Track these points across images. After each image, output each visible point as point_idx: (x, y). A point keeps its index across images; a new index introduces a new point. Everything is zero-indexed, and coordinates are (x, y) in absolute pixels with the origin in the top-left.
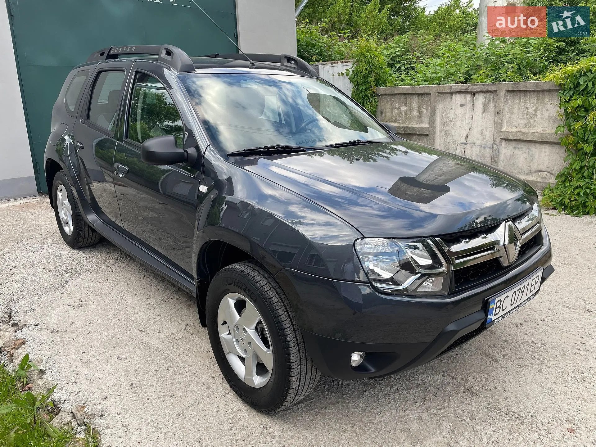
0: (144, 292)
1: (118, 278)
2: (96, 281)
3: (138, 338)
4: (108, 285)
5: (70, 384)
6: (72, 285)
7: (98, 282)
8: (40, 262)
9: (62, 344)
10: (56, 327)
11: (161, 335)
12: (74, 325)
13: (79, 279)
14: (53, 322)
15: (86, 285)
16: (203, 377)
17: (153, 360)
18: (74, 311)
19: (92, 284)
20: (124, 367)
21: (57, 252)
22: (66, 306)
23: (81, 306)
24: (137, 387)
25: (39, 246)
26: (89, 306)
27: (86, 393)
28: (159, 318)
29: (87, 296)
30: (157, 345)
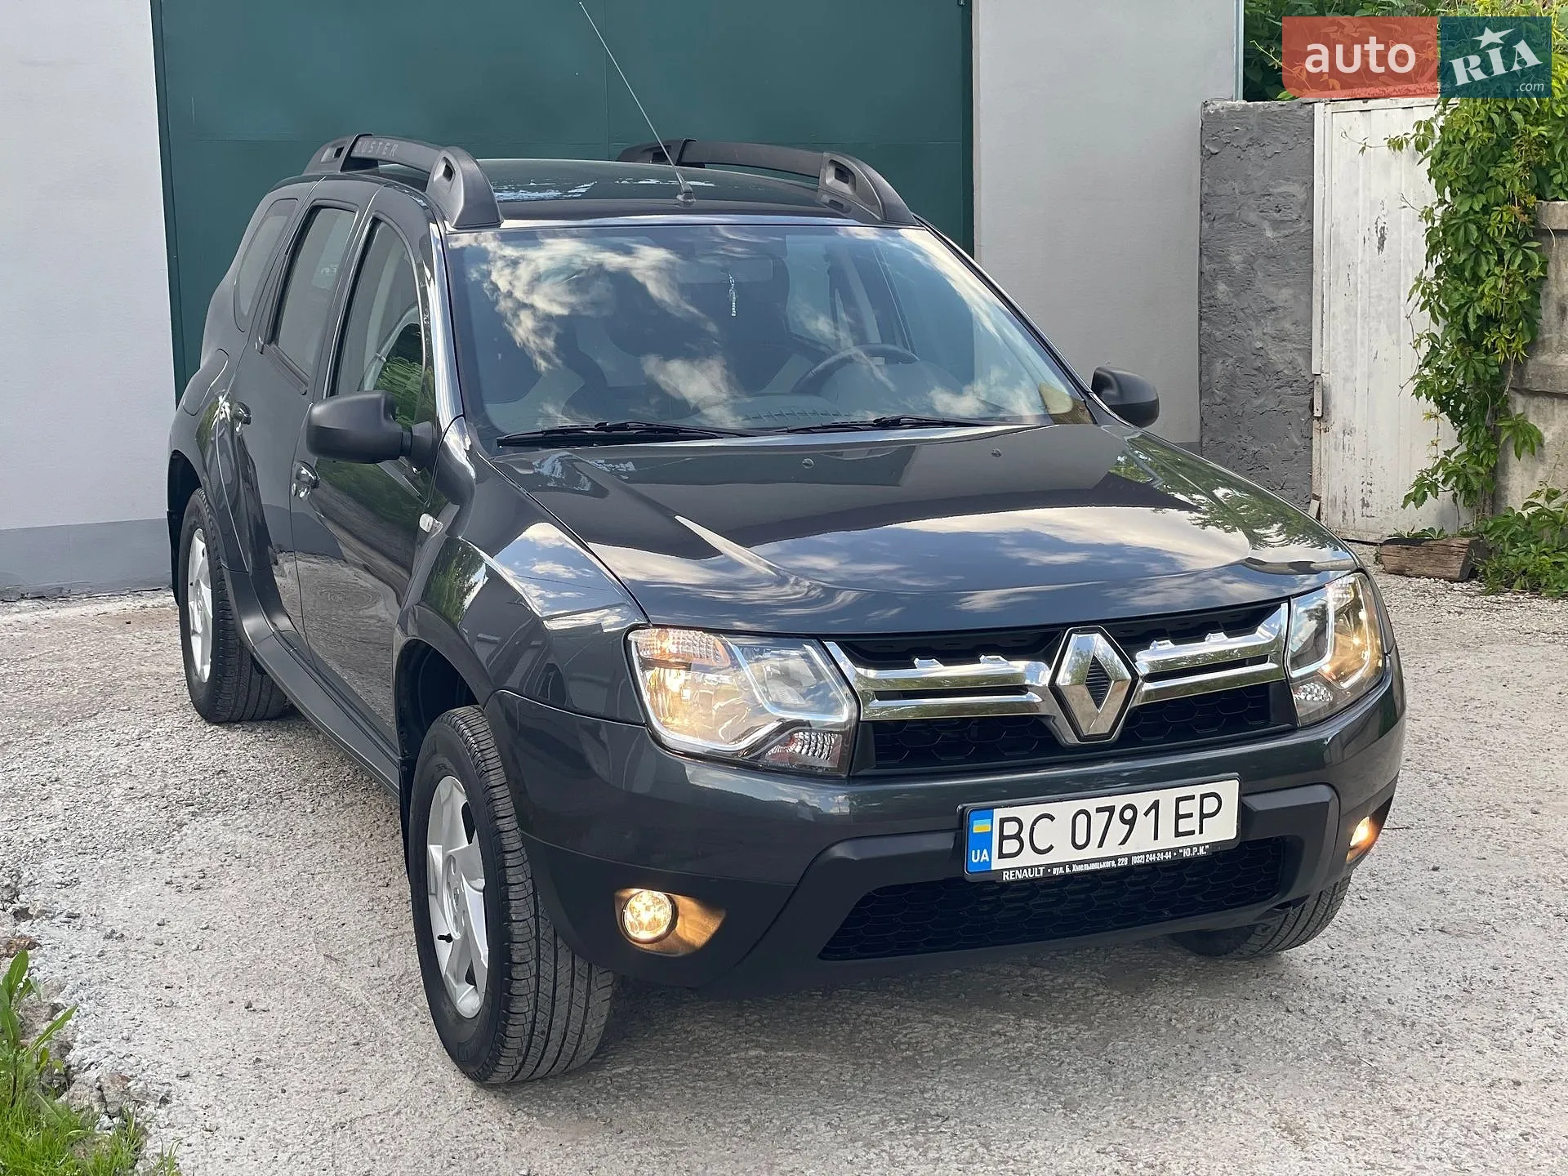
0: (379, 872)
1: (321, 830)
2: (261, 831)
3: (316, 972)
4: (287, 845)
5: (115, 1040)
6: (191, 835)
7: (263, 836)
8: (128, 772)
9: (122, 964)
10: (120, 927)
11: (377, 973)
12: (165, 928)
13: (217, 822)
14: (115, 915)
15: (230, 837)
16: (439, 1068)
17: (332, 1022)
18: (177, 898)
19: (245, 838)
20: (255, 1026)
21: (182, 751)
22: (160, 883)
23: (198, 888)
24: (268, 1066)
25: (137, 732)
26: (219, 890)
27: (143, 1061)
28: (389, 934)
29: (222, 866)
30: (357, 993)
